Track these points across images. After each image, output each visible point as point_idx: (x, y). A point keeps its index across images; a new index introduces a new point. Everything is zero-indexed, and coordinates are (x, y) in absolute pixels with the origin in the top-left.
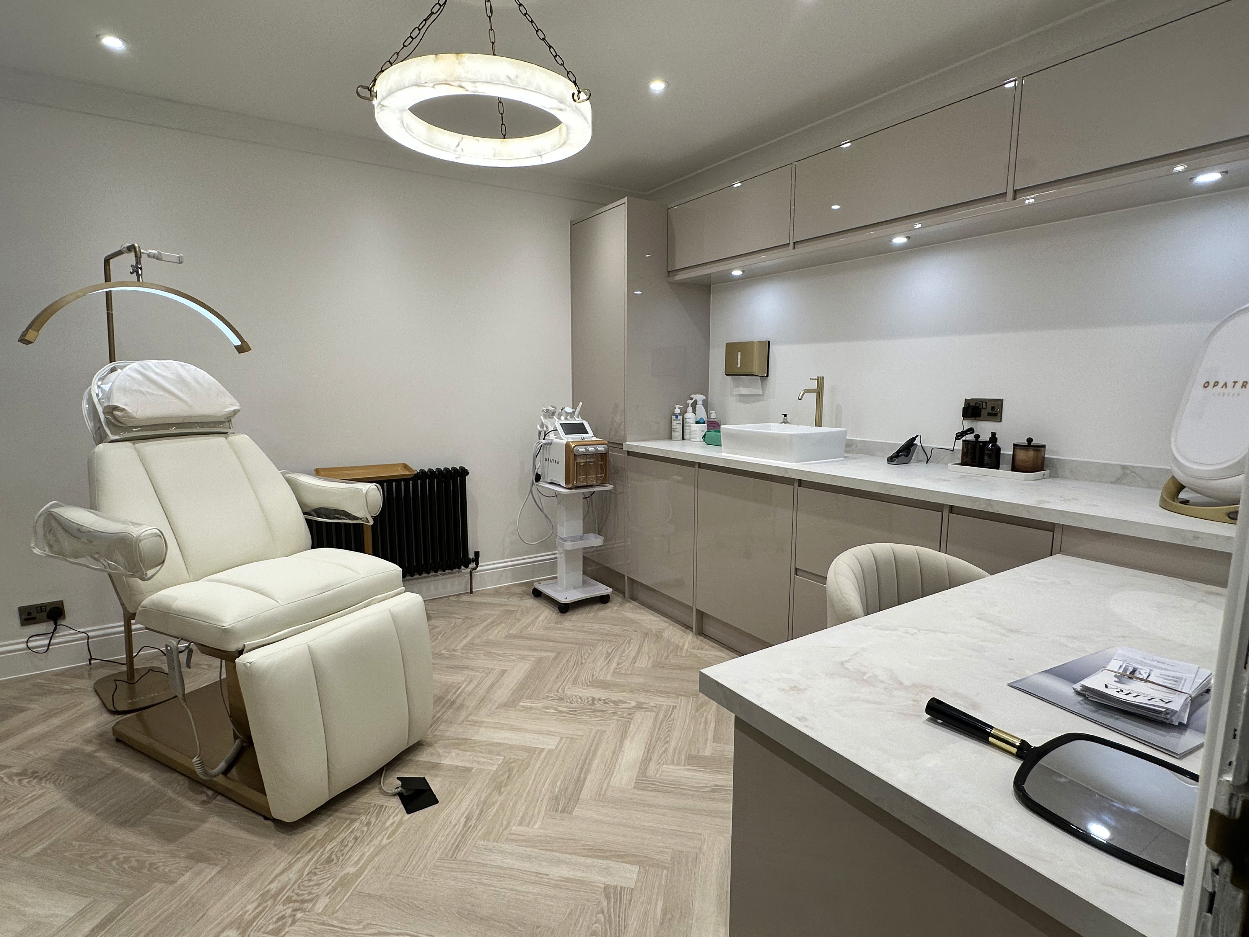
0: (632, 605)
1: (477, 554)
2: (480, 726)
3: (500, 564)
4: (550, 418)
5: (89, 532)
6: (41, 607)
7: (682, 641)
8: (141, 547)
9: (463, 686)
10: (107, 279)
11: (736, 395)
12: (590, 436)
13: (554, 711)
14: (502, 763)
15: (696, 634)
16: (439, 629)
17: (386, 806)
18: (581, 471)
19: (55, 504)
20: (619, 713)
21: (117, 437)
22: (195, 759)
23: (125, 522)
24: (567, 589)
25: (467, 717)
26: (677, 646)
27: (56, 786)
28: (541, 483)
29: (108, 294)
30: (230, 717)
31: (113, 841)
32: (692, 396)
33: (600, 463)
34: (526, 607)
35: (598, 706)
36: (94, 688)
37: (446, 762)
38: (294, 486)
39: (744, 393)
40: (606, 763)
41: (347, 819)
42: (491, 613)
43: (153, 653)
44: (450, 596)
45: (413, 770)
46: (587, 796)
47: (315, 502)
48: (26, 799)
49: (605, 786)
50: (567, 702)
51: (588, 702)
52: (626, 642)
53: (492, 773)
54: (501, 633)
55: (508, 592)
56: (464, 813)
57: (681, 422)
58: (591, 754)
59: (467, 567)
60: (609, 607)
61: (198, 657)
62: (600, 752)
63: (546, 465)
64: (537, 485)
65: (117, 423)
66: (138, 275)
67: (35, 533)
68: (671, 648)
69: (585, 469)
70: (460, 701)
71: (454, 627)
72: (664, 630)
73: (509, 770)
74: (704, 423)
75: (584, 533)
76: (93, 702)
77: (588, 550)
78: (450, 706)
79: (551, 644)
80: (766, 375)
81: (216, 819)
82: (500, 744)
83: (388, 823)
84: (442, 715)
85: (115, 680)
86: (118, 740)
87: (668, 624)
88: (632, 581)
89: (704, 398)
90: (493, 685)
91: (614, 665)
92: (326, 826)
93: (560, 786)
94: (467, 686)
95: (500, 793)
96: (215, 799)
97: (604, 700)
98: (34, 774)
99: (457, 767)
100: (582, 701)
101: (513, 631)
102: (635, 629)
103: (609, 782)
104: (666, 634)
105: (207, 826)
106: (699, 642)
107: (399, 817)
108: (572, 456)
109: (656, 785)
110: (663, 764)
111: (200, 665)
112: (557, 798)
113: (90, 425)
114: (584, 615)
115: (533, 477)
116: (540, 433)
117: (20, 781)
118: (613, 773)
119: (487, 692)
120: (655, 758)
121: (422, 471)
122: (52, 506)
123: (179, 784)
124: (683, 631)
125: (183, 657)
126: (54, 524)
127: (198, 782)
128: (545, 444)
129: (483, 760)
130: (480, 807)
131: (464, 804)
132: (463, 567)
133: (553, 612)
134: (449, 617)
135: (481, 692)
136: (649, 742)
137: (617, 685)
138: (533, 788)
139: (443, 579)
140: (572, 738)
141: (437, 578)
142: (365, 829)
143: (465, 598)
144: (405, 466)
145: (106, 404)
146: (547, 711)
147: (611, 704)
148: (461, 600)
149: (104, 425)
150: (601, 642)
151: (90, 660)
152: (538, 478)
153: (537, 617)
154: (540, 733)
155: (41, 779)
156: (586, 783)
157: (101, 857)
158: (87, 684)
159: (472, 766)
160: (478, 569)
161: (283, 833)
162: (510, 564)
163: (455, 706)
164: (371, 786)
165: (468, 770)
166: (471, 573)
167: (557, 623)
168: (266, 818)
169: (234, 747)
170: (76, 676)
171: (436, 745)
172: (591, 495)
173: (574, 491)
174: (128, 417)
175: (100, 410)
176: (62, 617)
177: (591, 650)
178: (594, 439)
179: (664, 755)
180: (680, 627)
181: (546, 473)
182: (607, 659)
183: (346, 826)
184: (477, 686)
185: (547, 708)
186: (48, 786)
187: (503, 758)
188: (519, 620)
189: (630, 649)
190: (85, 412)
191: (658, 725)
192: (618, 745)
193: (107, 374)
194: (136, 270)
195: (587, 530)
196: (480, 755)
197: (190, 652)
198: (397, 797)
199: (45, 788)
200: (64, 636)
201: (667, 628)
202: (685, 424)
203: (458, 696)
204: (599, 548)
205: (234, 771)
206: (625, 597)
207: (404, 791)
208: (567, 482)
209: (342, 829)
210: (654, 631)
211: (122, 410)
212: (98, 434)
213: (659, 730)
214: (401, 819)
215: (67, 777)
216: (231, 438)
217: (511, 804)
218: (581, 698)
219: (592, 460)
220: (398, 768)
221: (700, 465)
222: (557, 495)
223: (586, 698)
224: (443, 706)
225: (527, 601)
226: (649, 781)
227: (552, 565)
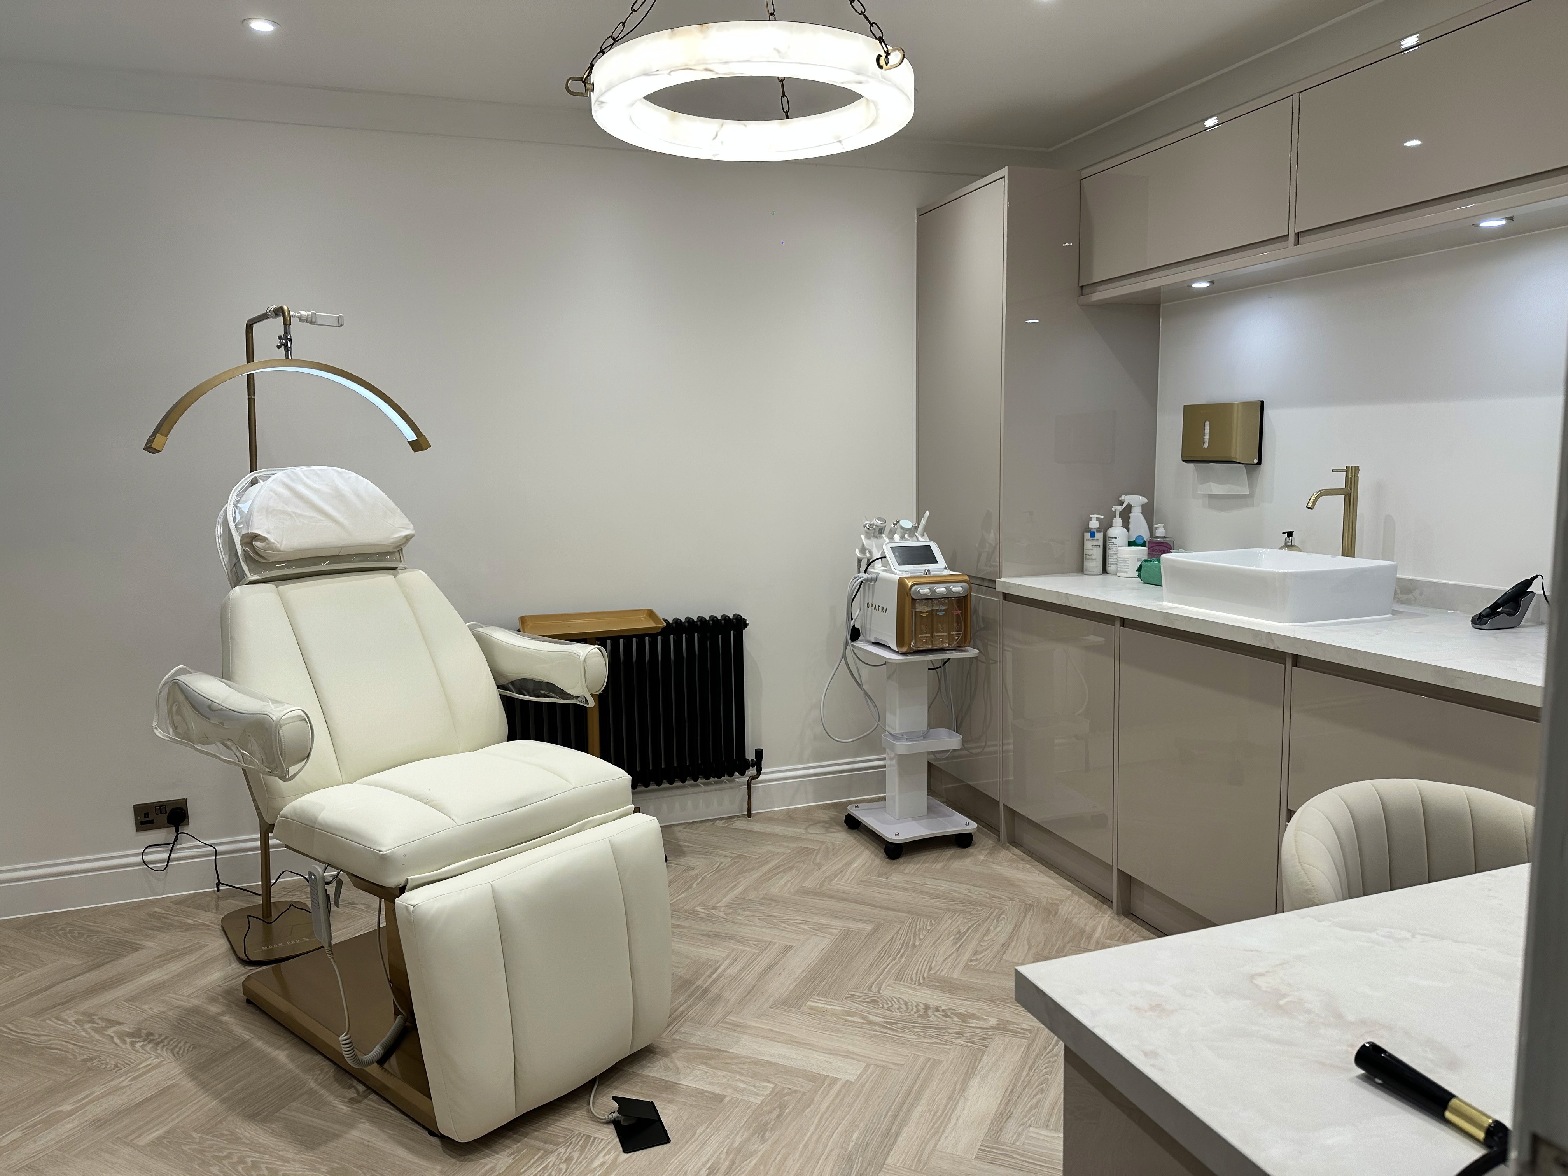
0: (1011, 855)
1: (759, 753)
2: (743, 1033)
3: (796, 771)
4: (875, 537)
5: (221, 710)
6: (160, 807)
7: (1091, 923)
8: (282, 735)
9: (722, 968)
10: (250, 358)
11: (1204, 496)
12: (940, 567)
13: (860, 1020)
14: (770, 1094)
15: (1118, 914)
16: (697, 872)
17: (595, 1138)
18: (923, 627)
19: (182, 669)
20: (968, 1035)
21: (256, 577)
22: (342, 1037)
23: (263, 699)
24: (901, 818)
25: (724, 1017)
26: (1083, 931)
27: (174, 1055)
28: (861, 644)
29: (251, 378)
30: (390, 982)
31: (241, 1138)
32: (1123, 498)
33: (955, 613)
34: (833, 844)
35: (933, 1019)
36: (222, 926)
37: (687, 1082)
38: (486, 646)
39: (1215, 492)
40: (936, 1113)
41: (539, 1149)
42: (778, 850)
43: (296, 882)
44: (717, 819)
45: (637, 1089)
46: (898, 1160)
47: (516, 670)
48: (140, 1069)
49: (928, 1150)
50: (883, 1007)
51: (918, 1011)
52: (992, 917)
53: (754, 1107)
54: (789, 885)
55: (807, 817)
56: (706, 1162)
57: (1101, 543)
58: (912, 1096)
59: (743, 774)
60: (971, 855)
61: (349, 892)
62: (926, 1095)
63: (869, 614)
64: (852, 645)
65: (257, 558)
66: (287, 349)
67: (158, 708)
68: (1071, 934)
69: (931, 622)
70: (717, 990)
71: (718, 870)
72: (1062, 901)
73: (780, 1106)
74: (1143, 545)
75: (930, 726)
76: (218, 945)
77: (938, 756)
78: (700, 998)
79: (867, 909)
80: (1256, 461)
81: (368, 1126)
82: (771, 1064)
83: (596, 1163)
84: (687, 1009)
85: (248, 916)
86: (249, 1001)
87: (1069, 893)
88: (1012, 813)
89: (1145, 500)
90: (769, 968)
91: (967, 956)
92: (511, 1155)
93: (857, 1139)
94: (729, 967)
95: (763, 1140)
96: (365, 1097)
97: (944, 1011)
98: (149, 1037)
99: (702, 1092)
100: (908, 1009)
101: (809, 884)
102: (1011, 896)
103: (935, 1146)
104: (1065, 910)
105: (355, 1134)
106: (1121, 927)
107: (612, 1156)
108: (908, 602)
109: (1014, 1158)
110: (1030, 1126)
111: (355, 904)
112: (850, 1158)
113: (224, 558)
114: (927, 865)
115: (846, 634)
116: (860, 561)
117: (133, 1044)
118: (944, 1131)
119: (758, 980)
120: (1018, 1113)
121: (677, 621)
122: (178, 673)
123: (322, 1070)
124: (1096, 906)
125: (331, 890)
126: (181, 698)
127: (346, 1071)
128: (867, 580)
129: (743, 1086)
130: (730, 1157)
131: (709, 1149)
132: (736, 774)
133: (876, 855)
134: (712, 853)
135: (750, 979)
136: (1010, 1088)
137: (968, 988)
138: (815, 1138)
139: (705, 792)
140: (885, 1067)
141: (696, 789)
142: (563, 1166)
143: (739, 824)
144: (651, 614)
145: (244, 532)
146: (850, 1018)
147: (956, 1019)
148: (732, 826)
149: (241, 559)
150: (950, 914)
151: (218, 885)
152: (855, 634)
153: (849, 864)
154: (832, 1052)
155: (157, 1044)
156: (900, 1139)
157: (226, 1157)
158: (212, 919)
159: (726, 1094)
160: (761, 778)
161: (454, 1157)
162: (811, 771)
163: (709, 996)
164: (575, 1105)
165: (719, 1098)
166: (749, 785)
167: (879, 875)
168: (432, 1133)
169: (395, 1025)
170: (199, 907)
171: (673, 1055)
172: (944, 664)
173: (911, 658)
174: (271, 549)
175: (237, 539)
176: (184, 823)
177: (931, 925)
178: (947, 572)
179: (1034, 1111)
180: (1091, 898)
181: (868, 626)
182: (956, 943)
183: (538, 1160)
184: (743, 969)
185: (850, 1014)
186: (165, 1054)
187: (772, 1086)
188: (820, 866)
189: (998, 929)
190: (219, 540)
191: (1030, 1062)
192: (958, 1086)
193: (247, 488)
194: (285, 342)
195: (936, 721)
196: (739, 1077)
197: (340, 884)
198: (612, 1128)
199: (161, 1056)
200: (188, 848)
201: (1068, 898)
202: (1108, 548)
203: (715, 981)
204: (956, 754)
205: (393, 1060)
206: (999, 840)
207: (621, 1118)
208: (900, 642)
209: (532, 1162)
210: (1044, 902)
211: (264, 539)
212: (233, 572)
213: (1030, 1069)
214: (616, 1159)
215: (188, 1045)
216: (403, 576)
217: (778, 1159)
218: (906, 1003)
219: (942, 608)
220: (615, 1084)
221: (1124, 622)
222: (886, 663)
223: (915, 1004)
224: (690, 996)
225: (837, 835)
226: (1003, 1150)
227: (878, 779)
